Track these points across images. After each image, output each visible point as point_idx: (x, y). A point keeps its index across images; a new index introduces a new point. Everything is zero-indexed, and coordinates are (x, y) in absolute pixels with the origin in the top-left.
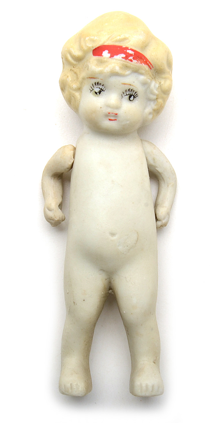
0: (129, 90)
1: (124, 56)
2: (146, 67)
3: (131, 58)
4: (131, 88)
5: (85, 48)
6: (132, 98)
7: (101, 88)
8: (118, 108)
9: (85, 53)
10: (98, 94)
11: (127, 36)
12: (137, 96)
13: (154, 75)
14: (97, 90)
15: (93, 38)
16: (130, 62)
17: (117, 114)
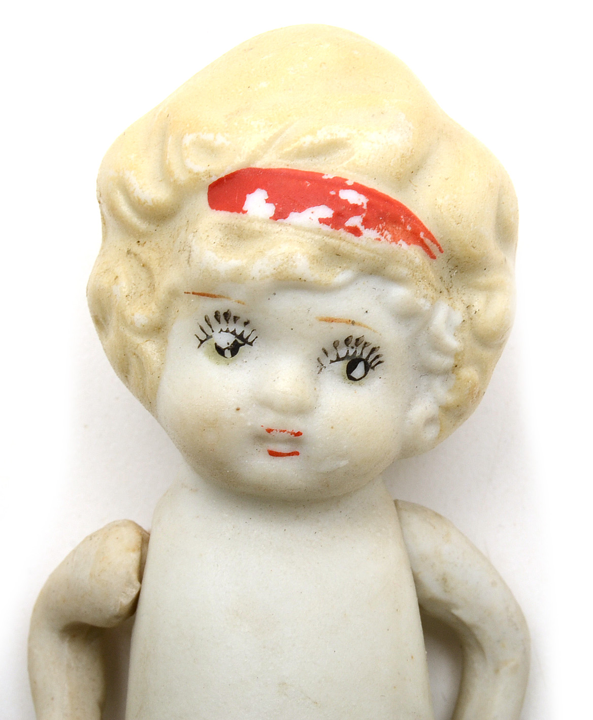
0: (347, 341)
1: (326, 212)
2: (414, 253)
3: (355, 221)
4: (357, 332)
5: (181, 176)
6: (359, 371)
7: (238, 333)
8: (302, 410)
9: (182, 193)
10: (228, 353)
11: (340, 132)
12: (380, 362)
13: (445, 278)
14: (225, 340)
15: (209, 137)
16: (350, 236)
17: (299, 434)
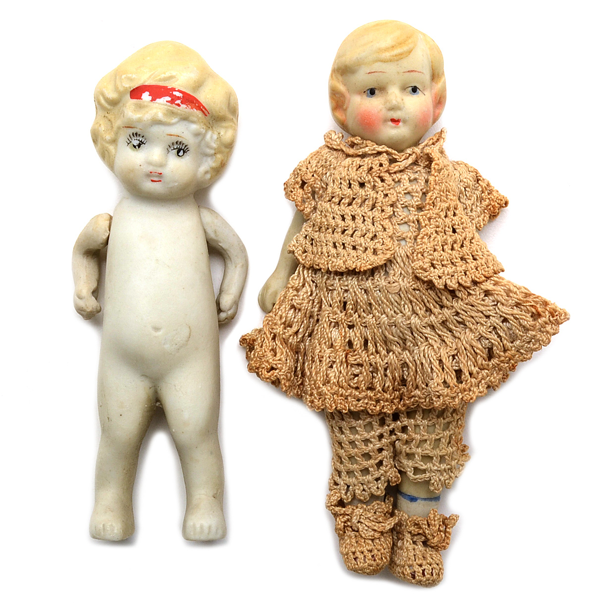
0: (177, 143)
1: (169, 99)
2: (198, 113)
3: (178, 102)
4: (180, 140)
5: (121, 89)
6: (181, 153)
7: (140, 140)
8: (162, 165)
9: (121, 94)
10: (137, 147)
11: (174, 73)
12: (188, 150)
13: (211, 123)
14: (136, 143)
15: (131, 75)
16: (177, 106)
17: (161, 174)
